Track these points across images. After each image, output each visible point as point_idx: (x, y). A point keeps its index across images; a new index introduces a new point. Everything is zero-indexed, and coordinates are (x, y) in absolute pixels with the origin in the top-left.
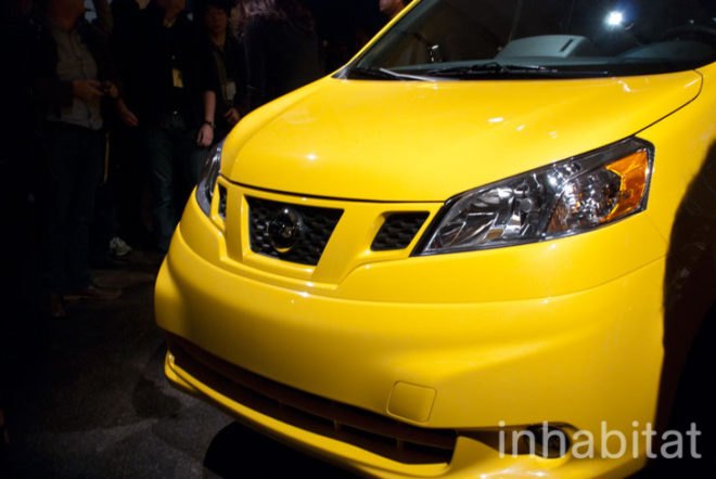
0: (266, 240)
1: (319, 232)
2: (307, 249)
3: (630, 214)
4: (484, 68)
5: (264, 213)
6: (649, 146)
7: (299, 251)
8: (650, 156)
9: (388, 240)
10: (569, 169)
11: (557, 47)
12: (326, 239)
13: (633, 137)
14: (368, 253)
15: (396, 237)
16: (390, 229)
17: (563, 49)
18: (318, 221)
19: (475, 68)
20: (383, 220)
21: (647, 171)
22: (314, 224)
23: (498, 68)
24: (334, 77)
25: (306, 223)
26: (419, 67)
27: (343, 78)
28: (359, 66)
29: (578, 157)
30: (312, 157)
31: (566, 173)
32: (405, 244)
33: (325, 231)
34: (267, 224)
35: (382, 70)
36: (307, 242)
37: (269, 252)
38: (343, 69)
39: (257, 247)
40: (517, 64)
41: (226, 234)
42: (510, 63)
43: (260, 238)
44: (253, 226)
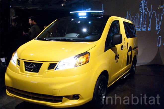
0: (28, 69)
1: (38, 67)
2: (36, 70)
3: (87, 63)
4: (63, 39)
5: (27, 64)
6: (89, 53)
7: (35, 70)
8: (89, 54)
9: (50, 68)
10: (78, 56)
11: (75, 35)
12: (40, 68)
13: (87, 51)
14: (47, 70)
15: (51, 67)
16: (51, 66)
17: (76, 36)
18: (38, 65)
19: (62, 39)
20: (49, 65)
21: (89, 57)
22: (37, 66)
23: (65, 39)
24: (35, 39)
25: (36, 66)
26: (51, 38)
27: (36, 40)
28: (39, 37)
29: (79, 55)
30: (32, 55)
31: (77, 57)
32: (53, 68)
33: (39, 67)
34: (28, 66)
35: (44, 39)
36: (36, 69)
37: (28, 71)
38: (36, 38)
39: (26, 70)
40: (69, 39)
41: (20, 68)
42: (67, 39)
43: (27, 69)
44: (25, 67)
